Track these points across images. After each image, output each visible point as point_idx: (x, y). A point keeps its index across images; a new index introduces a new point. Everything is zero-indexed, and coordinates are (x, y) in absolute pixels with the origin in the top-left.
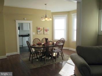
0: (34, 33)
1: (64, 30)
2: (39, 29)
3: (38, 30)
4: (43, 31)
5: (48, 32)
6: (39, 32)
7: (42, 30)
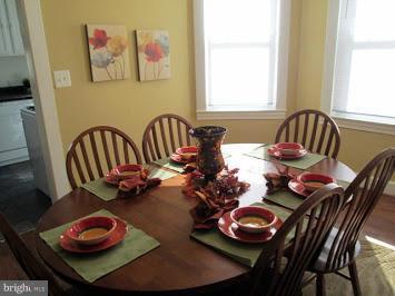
0: (65, 78)
1: (271, 45)
2: (101, 39)
3: (94, 53)
4: (127, 54)
5: (166, 60)
6: (105, 64)
7: (122, 48)
